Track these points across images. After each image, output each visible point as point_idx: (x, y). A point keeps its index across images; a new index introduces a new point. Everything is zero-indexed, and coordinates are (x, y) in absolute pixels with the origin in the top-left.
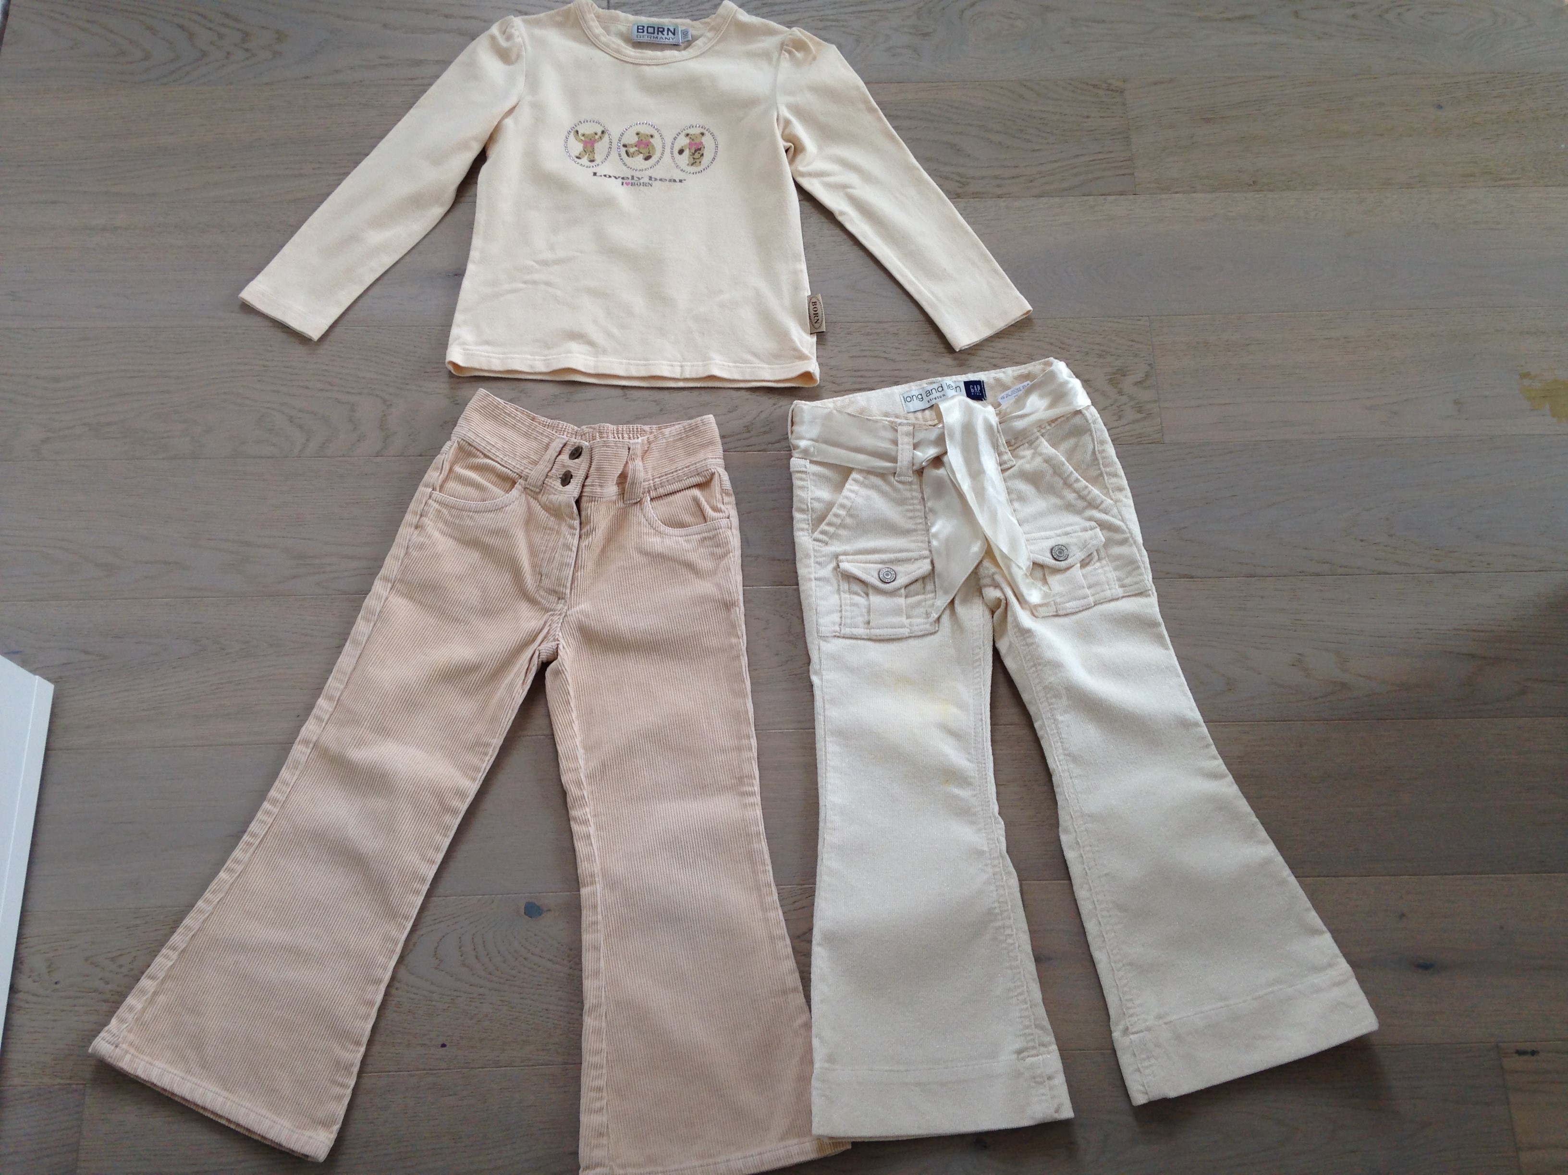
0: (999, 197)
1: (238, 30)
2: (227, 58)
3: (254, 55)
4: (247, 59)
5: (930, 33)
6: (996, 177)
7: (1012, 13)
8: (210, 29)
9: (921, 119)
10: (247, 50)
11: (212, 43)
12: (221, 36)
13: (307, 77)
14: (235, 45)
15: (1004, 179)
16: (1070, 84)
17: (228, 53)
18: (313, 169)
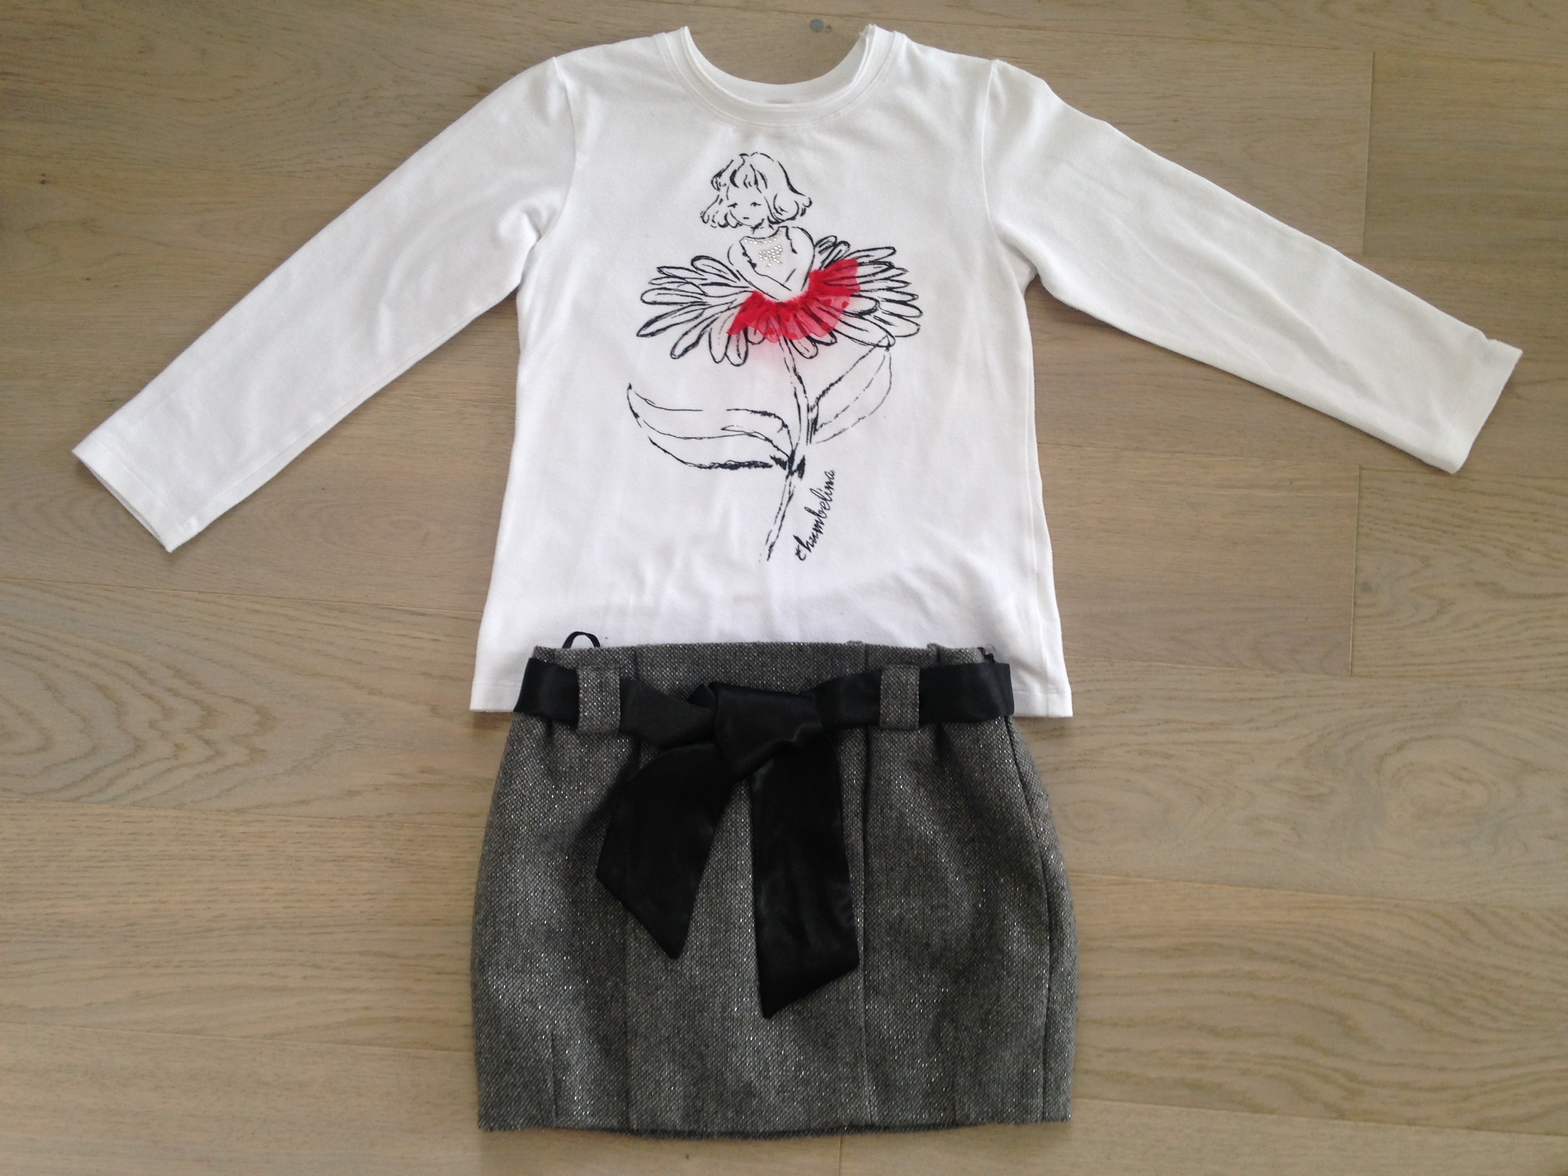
0: (1410, 1123)
1: (196, 702)
2: (176, 757)
3: (219, 754)
4: (208, 759)
5: (1324, 795)
6: (1405, 1086)
7: (1465, 769)
8: (150, 697)
9: (1293, 962)
10: (207, 742)
11: (152, 724)
12: (168, 713)
13: (303, 802)
14: (189, 731)
15: (1420, 1089)
16: (1549, 920)
17: (177, 746)
18: (305, 978)
